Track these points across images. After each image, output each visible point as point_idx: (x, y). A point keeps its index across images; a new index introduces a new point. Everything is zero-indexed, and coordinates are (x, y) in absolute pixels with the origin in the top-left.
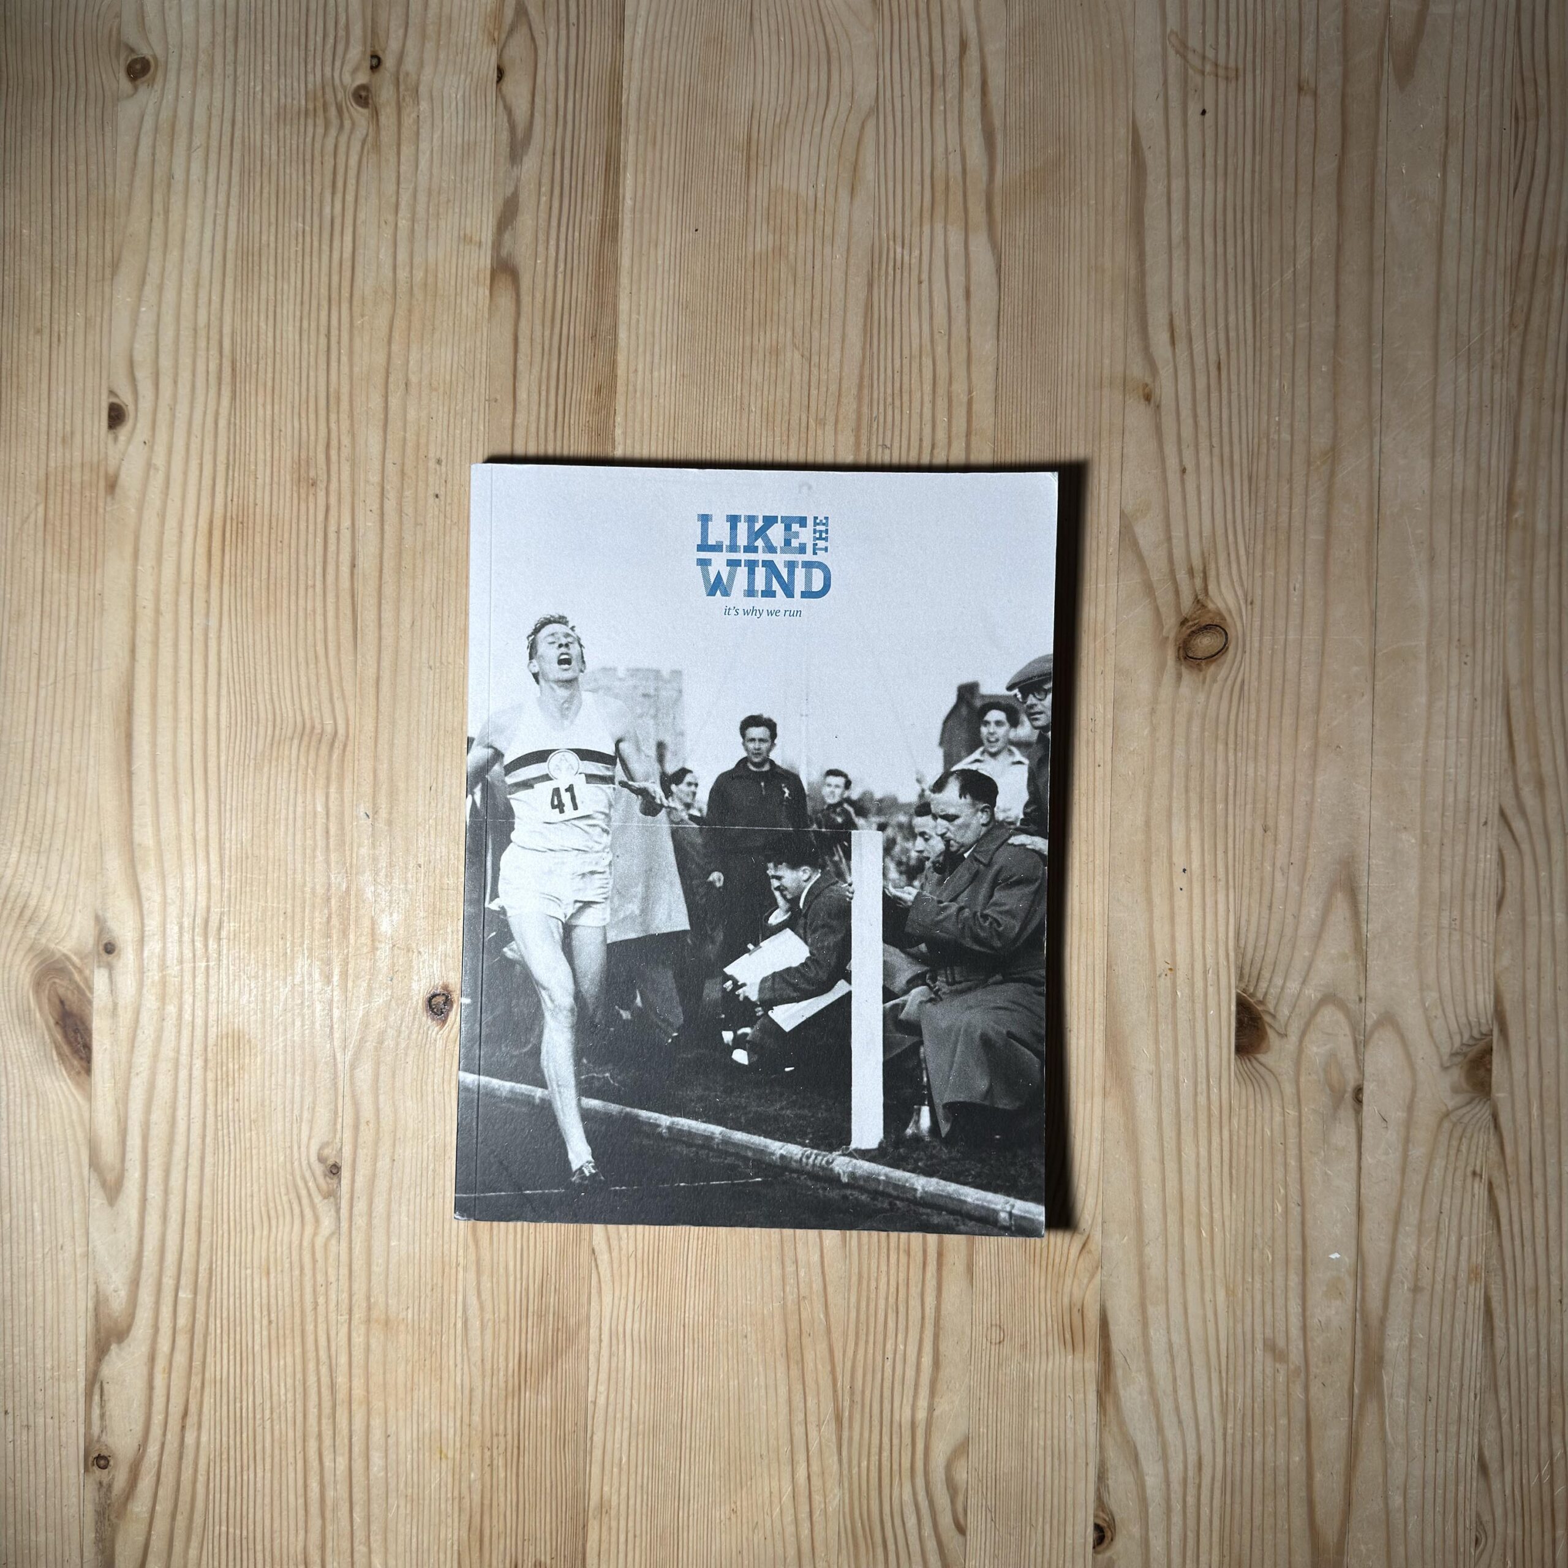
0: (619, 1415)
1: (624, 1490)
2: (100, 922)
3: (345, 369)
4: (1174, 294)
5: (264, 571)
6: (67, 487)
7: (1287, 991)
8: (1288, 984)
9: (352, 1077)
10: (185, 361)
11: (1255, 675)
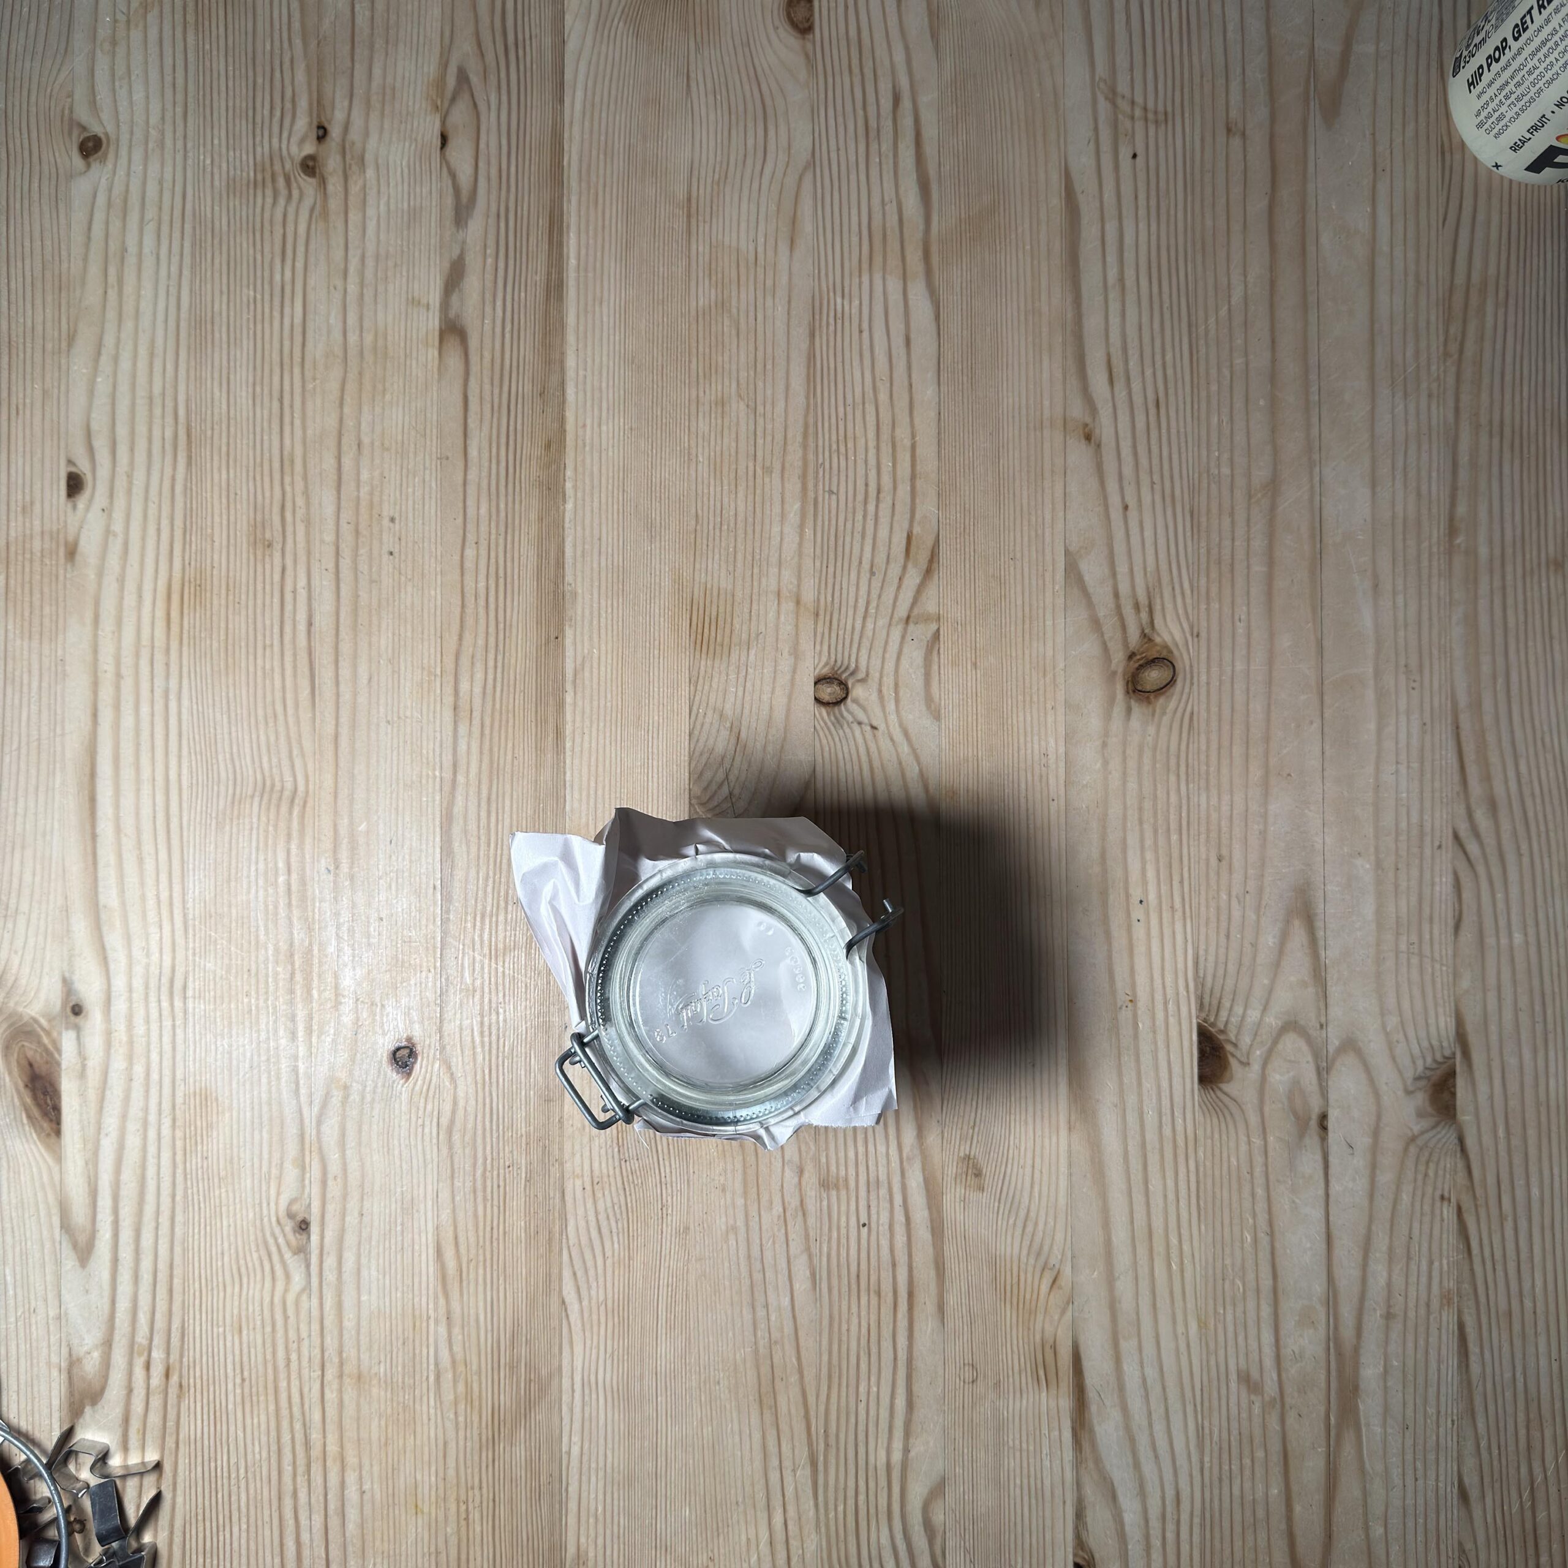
0: (593, 1465)
1: (600, 1541)
2: (67, 984)
3: (298, 433)
4: (1111, 335)
5: (222, 632)
6: (28, 556)
7: (1249, 1020)
8: (1249, 1012)
9: (319, 1132)
10: (141, 429)
11: (1203, 706)
